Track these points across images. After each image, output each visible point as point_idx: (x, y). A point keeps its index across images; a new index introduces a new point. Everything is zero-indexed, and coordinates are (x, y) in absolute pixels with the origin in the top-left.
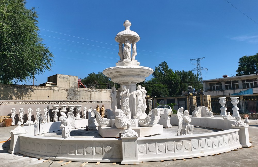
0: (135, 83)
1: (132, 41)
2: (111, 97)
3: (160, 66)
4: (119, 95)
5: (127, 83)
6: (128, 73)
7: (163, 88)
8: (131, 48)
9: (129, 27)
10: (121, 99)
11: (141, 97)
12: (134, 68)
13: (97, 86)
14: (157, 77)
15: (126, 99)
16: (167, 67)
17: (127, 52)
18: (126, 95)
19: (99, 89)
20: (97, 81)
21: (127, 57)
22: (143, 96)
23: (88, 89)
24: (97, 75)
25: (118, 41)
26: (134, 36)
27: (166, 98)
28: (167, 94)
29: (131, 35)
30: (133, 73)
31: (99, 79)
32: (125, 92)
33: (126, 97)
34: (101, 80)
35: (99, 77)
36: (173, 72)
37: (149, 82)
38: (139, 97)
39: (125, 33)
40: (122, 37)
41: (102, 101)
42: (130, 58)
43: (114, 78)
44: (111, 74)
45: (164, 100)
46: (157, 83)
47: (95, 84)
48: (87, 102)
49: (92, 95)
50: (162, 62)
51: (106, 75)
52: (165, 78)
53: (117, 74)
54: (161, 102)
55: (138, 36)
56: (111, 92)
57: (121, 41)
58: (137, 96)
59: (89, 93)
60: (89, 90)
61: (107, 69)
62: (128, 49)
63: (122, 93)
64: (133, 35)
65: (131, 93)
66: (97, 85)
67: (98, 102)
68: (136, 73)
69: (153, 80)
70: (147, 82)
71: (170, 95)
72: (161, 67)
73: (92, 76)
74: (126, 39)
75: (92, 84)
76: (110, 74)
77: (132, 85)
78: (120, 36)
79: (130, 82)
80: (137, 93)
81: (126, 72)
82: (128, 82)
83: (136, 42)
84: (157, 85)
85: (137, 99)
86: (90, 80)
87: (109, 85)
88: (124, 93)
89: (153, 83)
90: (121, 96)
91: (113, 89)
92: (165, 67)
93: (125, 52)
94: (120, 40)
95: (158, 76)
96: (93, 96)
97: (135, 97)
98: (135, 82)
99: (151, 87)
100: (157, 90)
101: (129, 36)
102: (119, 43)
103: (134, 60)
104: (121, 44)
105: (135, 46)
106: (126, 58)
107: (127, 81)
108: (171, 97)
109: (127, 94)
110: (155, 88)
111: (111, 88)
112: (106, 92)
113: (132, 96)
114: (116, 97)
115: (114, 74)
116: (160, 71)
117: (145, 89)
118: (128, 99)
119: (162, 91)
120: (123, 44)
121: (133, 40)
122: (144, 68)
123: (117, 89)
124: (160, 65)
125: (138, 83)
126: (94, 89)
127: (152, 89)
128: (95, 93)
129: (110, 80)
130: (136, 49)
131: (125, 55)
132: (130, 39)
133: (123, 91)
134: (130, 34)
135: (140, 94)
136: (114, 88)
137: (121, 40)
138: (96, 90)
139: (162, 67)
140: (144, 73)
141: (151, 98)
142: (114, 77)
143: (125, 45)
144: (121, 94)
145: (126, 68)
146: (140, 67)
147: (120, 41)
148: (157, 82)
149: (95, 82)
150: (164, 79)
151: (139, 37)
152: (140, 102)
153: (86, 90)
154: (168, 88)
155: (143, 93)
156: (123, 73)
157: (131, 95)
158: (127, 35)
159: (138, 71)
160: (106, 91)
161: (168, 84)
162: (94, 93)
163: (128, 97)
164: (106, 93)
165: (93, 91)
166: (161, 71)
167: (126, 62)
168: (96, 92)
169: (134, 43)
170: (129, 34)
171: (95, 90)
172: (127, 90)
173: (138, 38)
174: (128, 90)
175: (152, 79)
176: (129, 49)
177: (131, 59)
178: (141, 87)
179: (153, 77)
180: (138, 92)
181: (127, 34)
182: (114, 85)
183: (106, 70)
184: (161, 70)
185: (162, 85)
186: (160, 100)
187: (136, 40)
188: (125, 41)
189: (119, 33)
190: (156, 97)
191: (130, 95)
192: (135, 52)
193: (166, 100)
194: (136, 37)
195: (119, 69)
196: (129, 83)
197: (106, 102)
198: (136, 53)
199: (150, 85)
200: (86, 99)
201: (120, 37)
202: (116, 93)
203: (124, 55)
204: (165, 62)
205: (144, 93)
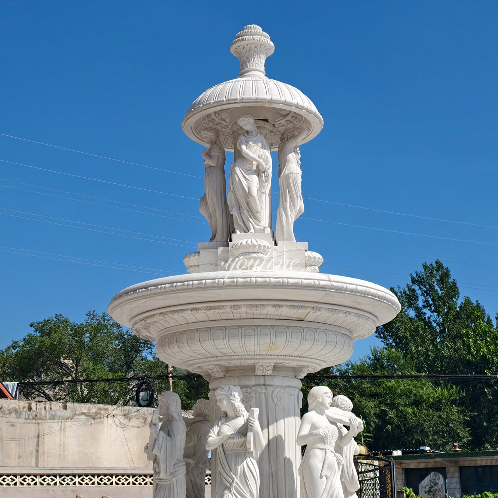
0: (296, 370)
1: (277, 139)
2: (156, 452)
3: (416, 287)
4: (199, 440)
5: (248, 371)
6: (254, 311)
7: (436, 406)
8: (270, 171)
9: (259, 63)
10: (208, 463)
11: (332, 457)
12: (291, 281)
13: (74, 390)
14: (401, 342)
15: (239, 468)
16: (453, 290)
17: (248, 194)
18: (244, 444)
19: (84, 407)
20: (77, 361)
21: (252, 224)
22: (339, 449)
23: (24, 404)
24: (78, 332)
25: (199, 133)
26: (288, 108)
27: (456, 462)
28: (456, 437)
29: (271, 101)
30: (286, 312)
31: (90, 348)
32: (240, 422)
33: (243, 452)
34: (97, 357)
35: (91, 340)
36: (489, 322)
37: (360, 368)
38: (317, 457)
39: (243, 91)
40: (224, 115)
41: (98, 475)
42: (268, 230)
43: (170, 343)
44: (154, 319)
45: (442, 470)
46: (404, 377)
47: (68, 375)
48: (19, 480)
49: (47, 437)
50: (425, 267)
51: (126, 325)
52: (445, 352)
53: (189, 316)
54: (425, 482)
55: (313, 108)
56: (153, 424)
57: (217, 137)
58: (304, 448)
59: (31, 428)
60: (30, 409)
61: (135, 290)
62: (255, 178)
63: (216, 429)
64: (285, 103)
65: (274, 430)
66: (75, 381)
67: (77, 479)
68: (300, 311)
69: (378, 359)
70: (347, 371)
71: (476, 444)
72: (419, 292)
73: (54, 335)
74: (247, 123)
75: (53, 376)
76: (149, 321)
77: (277, 382)
78: (211, 110)
79: (265, 367)
80: (306, 431)
81: (243, 310)
82: (252, 369)
83: (301, 141)
84: (404, 385)
85: (306, 467)
86: (40, 354)
87: (144, 384)
88: (228, 429)
89: (379, 374)
90: (214, 452)
91: (168, 409)
92: (440, 292)
93: (239, 194)
94: (211, 129)
95: (405, 337)
96: (51, 442)
97: (292, 452)
98: (295, 363)
99: (373, 396)
100: (403, 417)
101: (262, 107)
102: (208, 146)
103: (290, 239)
104: (215, 153)
105: (294, 165)
106: (246, 230)
107: (250, 362)
108: (477, 455)
109: (250, 435)
110: (393, 406)
111: (150, 403)
112: (122, 420)
113: (275, 445)
114: (180, 453)
115: (176, 316)
116: (417, 309)
117: (352, 406)
118: (251, 466)
119: (429, 419)
120: (229, 151)
121: (281, 129)
122: (350, 287)
123: (185, 407)
124: (413, 278)
125: (312, 371)
126: (57, 406)
127: (378, 411)
128: (63, 429)
129: (150, 358)
130: (299, 180)
131: (240, 213)
132: (267, 125)
133: (226, 417)
134: (269, 97)
135: (323, 440)
136: (171, 400)
137: (217, 133)
138: (68, 413)
139: (426, 293)
140: (346, 313)
141: (376, 463)
142: (173, 337)
143: (238, 156)
144: (213, 436)
145: (244, 286)
146: (324, 276)
147: (209, 135)
148: (402, 368)
149: (64, 363)
150: (439, 357)
151: (315, 114)
152: (322, 484)
153: (16, 411)
154: (460, 403)
155: (340, 432)
156: (227, 312)
157: (273, 447)
158: (249, 101)
159: (316, 305)
160: (126, 416)
161: (462, 384)
162: (56, 425)
163: (250, 454)
164: (123, 427)
165: (53, 418)
166: (419, 314)
167: (241, 251)
168: (69, 423)
169: (292, 145)
170: (263, 95)
171: (65, 408)
172: (246, 414)
173: (310, 117)
174: (252, 414)
175: (374, 353)
176: (259, 176)
177: (274, 237)
178: (330, 394)
179: (380, 345)
180: (314, 427)
181: (249, 95)
182: (171, 380)
183: (127, 293)
184: (420, 303)
185: (428, 390)
186: (423, 473)
187: (300, 131)
188: (238, 135)
189: (209, 92)
190: (398, 453)
191: (264, 442)
192: (292, 198)
193: (457, 474)
194: (303, 113)
195: (206, 287)
196: (259, 372)
197: (123, 479)
198: (300, 204)
199: (366, 385)
200: (14, 462)
201: (208, 115)
202: (181, 431)
203: (234, 212)
204: (439, 266)
205: (345, 431)
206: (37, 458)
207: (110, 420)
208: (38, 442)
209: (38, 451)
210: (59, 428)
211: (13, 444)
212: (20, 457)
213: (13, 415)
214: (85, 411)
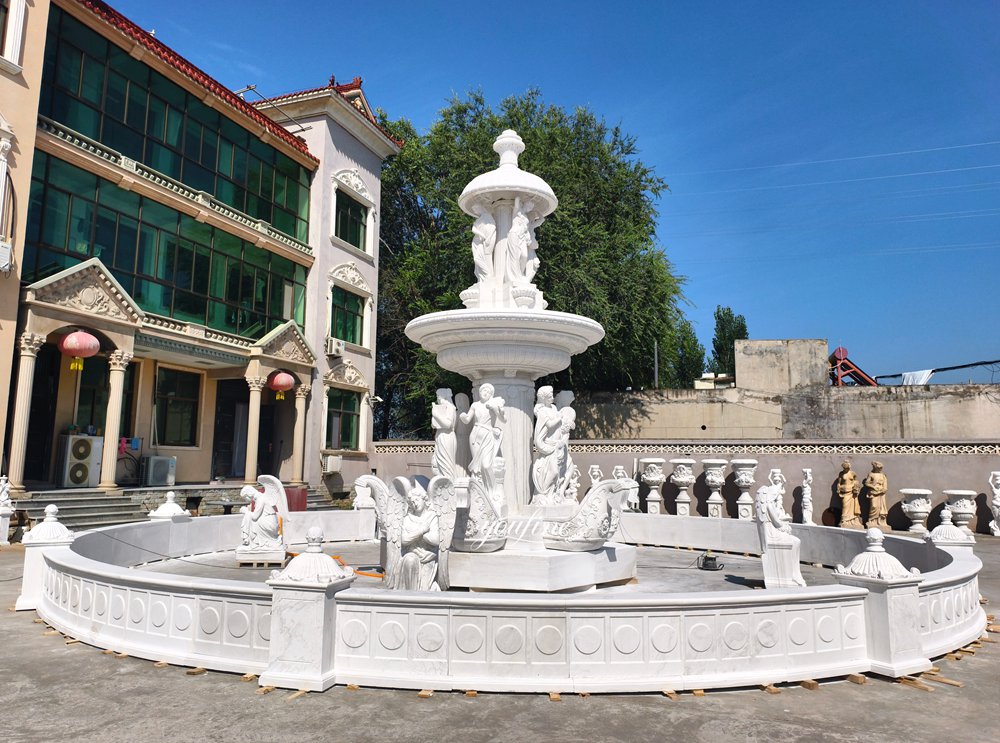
49: (910, 415)
59: (892, 408)
96: (916, 419)
153: (875, 395)
162: (919, 404)
168: (934, 402)
171: (928, 389)
200: (879, 435)
206: (902, 431)
207: (983, 397)
208: (902, 418)
209: (902, 426)
210: (922, 406)
211: (876, 421)
212: (884, 431)
213: (873, 398)
214: (952, 391)
